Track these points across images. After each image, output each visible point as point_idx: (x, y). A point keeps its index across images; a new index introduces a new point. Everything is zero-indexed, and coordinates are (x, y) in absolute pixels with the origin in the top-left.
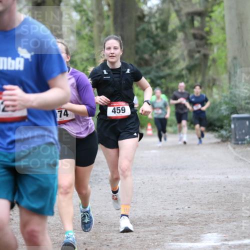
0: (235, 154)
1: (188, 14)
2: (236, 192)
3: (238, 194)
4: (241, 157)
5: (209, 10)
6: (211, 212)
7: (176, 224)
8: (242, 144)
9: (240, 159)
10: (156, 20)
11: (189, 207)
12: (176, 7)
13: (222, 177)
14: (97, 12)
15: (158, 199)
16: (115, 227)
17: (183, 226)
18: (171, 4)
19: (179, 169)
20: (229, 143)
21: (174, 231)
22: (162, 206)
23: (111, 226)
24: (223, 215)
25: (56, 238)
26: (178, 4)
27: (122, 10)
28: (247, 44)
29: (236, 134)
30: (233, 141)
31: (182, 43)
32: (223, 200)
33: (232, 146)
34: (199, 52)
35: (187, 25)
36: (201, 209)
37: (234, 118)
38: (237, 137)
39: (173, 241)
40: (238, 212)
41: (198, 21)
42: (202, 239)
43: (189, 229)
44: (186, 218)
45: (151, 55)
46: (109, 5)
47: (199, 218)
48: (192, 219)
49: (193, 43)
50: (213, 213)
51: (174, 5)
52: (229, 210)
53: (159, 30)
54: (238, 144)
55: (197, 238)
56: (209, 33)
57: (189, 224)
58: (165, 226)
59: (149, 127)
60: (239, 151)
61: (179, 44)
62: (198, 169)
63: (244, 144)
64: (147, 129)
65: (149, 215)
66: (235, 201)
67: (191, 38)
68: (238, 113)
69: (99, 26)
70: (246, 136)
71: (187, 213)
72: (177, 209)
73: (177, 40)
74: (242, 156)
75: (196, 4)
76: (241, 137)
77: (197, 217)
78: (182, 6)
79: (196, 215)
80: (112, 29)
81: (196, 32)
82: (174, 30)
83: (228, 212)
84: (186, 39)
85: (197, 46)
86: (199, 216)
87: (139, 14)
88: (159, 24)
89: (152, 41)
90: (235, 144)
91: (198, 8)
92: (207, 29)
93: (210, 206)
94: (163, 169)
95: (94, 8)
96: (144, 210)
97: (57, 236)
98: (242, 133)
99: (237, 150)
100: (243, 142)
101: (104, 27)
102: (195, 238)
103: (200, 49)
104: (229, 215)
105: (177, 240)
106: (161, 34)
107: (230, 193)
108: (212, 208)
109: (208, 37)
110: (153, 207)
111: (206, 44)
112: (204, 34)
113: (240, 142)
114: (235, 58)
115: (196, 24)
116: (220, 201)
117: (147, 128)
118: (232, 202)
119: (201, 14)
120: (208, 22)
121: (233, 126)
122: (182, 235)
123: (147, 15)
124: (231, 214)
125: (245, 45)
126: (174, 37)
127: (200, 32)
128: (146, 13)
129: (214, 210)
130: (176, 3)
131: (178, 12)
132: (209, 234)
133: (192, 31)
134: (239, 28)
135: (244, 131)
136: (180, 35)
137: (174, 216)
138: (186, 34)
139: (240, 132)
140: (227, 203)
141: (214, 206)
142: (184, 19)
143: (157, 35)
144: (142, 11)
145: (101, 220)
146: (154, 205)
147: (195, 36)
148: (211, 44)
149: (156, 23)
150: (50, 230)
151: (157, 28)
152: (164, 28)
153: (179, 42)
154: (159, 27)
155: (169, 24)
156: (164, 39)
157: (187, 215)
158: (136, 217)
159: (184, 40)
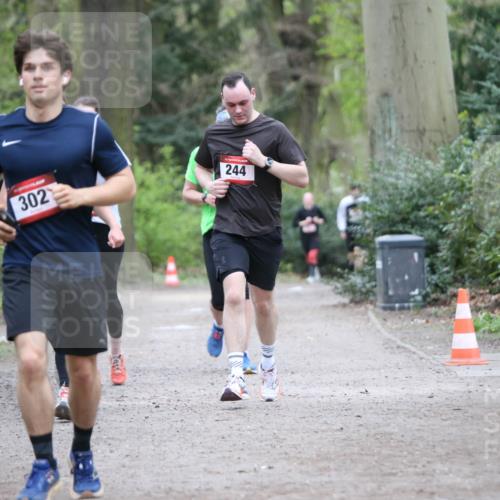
0: (386, 334)
2: (387, 429)
3: (392, 434)
4: (399, 343)
6: (325, 479)
8: (402, 309)
9: (398, 347)
11: (270, 468)
13: (353, 392)
15: (193, 445)
20: (371, 307)
22: (203, 465)
24: (356, 487)
28: (416, 59)
29: (386, 284)
30: (380, 303)
31: (254, 55)
32: (356, 449)
33: (377, 315)
34: (296, 78)
35: (266, 10)
36: (301, 472)
37: (383, 244)
38: (391, 293)
40: (392, 478)
44: (264, 494)
45: (175, 85)
47: (294, 496)
49: (281, 55)
50: (331, 482)
52: (371, 475)
53: (195, 22)
54: (392, 309)
56: (320, 29)
59: (171, 266)
60: (395, 327)
61: (245, 60)
62: (293, 373)
63: (409, 308)
64: (165, 272)
65: (170, 489)
66: (385, 452)
67: (276, 42)
68: (392, 233)
70: (414, 290)
71: (266, 481)
72: (241, 472)
73: (242, 47)
74: (403, 339)
76: (400, 292)
77: (291, 492)
79: (288, 488)
81: (288, 28)
82: (233, 23)
83: (367, 478)
84: (263, 46)
85: (291, 64)
86: (296, 490)
88: (195, 8)
89: (178, 50)
90: (385, 309)
92: (315, 19)
93: (323, 464)
94: (205, 372)
96: (158, 474)
98: (404, 281)
99: (389, 324)
100: (406, 305)
103: (298, 71)
104: (371, 486)
106: (202, 33)
107: (373, 432)
108: (327, 469)
109: (319, 42)
110: (181, 466)
111: (315, 58)
112: (309, 34)
113: (397, 305)
114: (386, 95)
115: (289, 7)
116: (348, 451)
117: (166, 267)
118: (379, 453)
120: (319, 3)
121: (379, 264)
124: (374, 485)
125: (411, 61)
126: (232, 39)
127: (298, 28)
129: (333, 473)
133: (279, 26)
134: (395, 18)
135: (406, 277)
136: (249, 36)
137: (232, 491)
138: (260, 30)
139: (398, 280)
140: (366, 458)
141: (332, 466)
143: (191, 35)
146: (182, 461)
147: (285, 39)
148: (327, 58)
149: (188, 4)
151: (190, 17)
152: (210, 17)
153: (245, 52)
154: (196, 16)
155: (220, 7)
156: (209, 45)
157: (266, 487)
158: (138, 493)
159: (259, 47)
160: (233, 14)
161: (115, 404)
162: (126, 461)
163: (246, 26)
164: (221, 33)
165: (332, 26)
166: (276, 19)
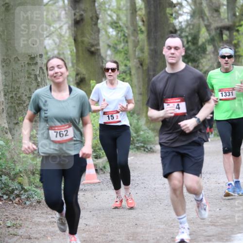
1: (217, 28)
5: (237, 24)
7: (208, 226)
10: (187, 34)
11: (220, 210)
12: (206, 23)
14: (132, 28)
16: (151, 229)
17: (215, 227)
18: (201, 19)
19: (210, 174)
21: (206, 232)
23: (147, 227)
25: (96, 239)
26: (208, 20)
27: (155, 26)
31: (212, 56)
35: (216, 38)
36: (232, 211)
39: (205, 241)
41: (226, 35)
42: (232, 239)
43: (220, 229)
44: (218, 219)
46: (143, 21)
47: (229, 220)
48: (223, 221)
51: (203, 20)
53: (190, 43)
55: (228, 238)
56: (237, 45)
57: (220, 225)
58: (198, 228)
61: (209, 57)
69: (134, 41)
71: (218, 215)
73: (207, 53)
75: (224, 19)
77: (228, 218)
78: (211, 21)
79: (227, 217)
80: (146, 43)
82: (204, 44)
84: (216, 52)
86: (230, 218)
87: (171, 29)
88: (190, 38)
91: (227, 23)
92: (235, 42)
95: (129, 24)
97: (97, 237)
101: (138, 41)
102: (226, 238)
105: (209, 240)
106: (192, 48)
109: (236, 50)
115: (225, 37)
119: (229, 28)
120: (236, 36)
122: (213, 236)
123: (179, 30)
126: (203, 50)
128: (177, 28)
130: (205, 18)
131: (208, 27)
132: (239, 235)
136: (210, 48)
138: (214, 46)
142: (213, 33)
144: (174, 27)
145: (137, 222)
148: (240, 56)
149: (187, 37)
150: (90, 232)
151: (188, 42)
152: (195, 41)
153: (209, 54)
154: (190, 41)
155: (199, 38)
156: (195, 52)
157: (219, 217)
158: (170, 219)
159: (214, 53)
160: (204, 40)
161: (162, 186)
162: (166, 207)
163: (209, 45)
164: (199, 47)
165: (241, 44)
166: (220, 42)
